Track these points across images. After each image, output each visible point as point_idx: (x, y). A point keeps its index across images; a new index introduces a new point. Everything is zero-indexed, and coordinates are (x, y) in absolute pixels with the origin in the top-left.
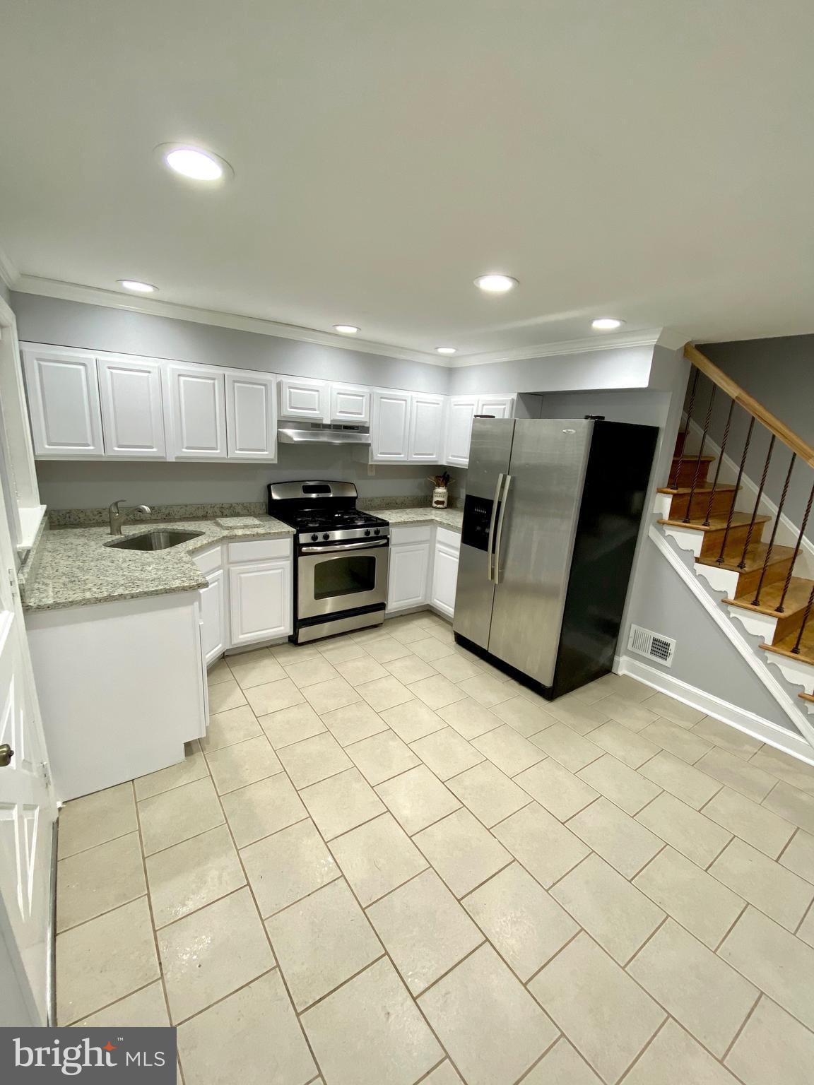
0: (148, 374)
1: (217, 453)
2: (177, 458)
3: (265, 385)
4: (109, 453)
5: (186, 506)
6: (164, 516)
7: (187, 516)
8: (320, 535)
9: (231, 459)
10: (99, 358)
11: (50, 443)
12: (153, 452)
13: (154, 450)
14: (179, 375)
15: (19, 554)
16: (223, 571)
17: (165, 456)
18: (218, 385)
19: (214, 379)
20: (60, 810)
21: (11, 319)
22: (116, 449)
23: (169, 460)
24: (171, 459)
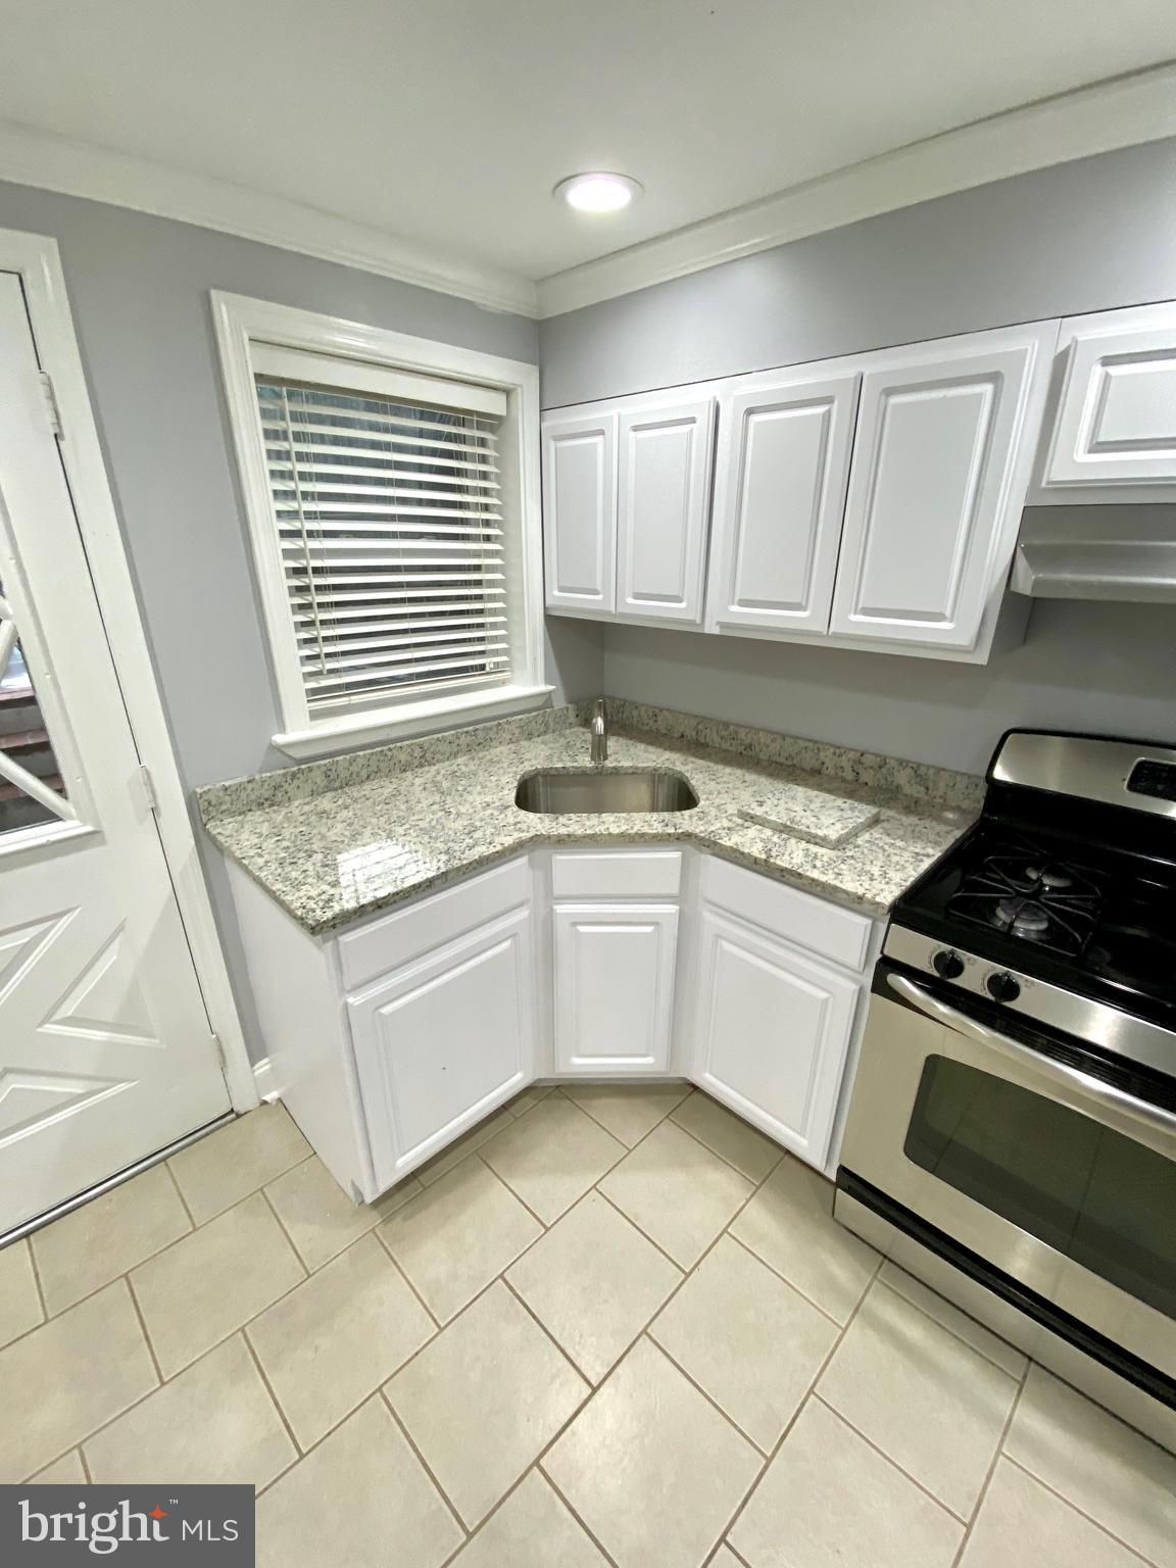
0: (686, 428)
2: (722, 625)
3: (995, 378)
4: (625, 609)
5: (784, 737)
6: (741, 749)
7: (781, 760)
9: (837, 636)
10: (623, 411)
11: (562, 589)
12: (679, 611)
13: (683, 605)
14: (750, 412)
15: (278, 749)
16: (681, 913)
17: (698, 621)
18: (839, 411)
19: (829, 400)
20: (265, 1103)
21: (521, 375)
22: (630, 600)
23: (707, 630)
24: (712, 629)
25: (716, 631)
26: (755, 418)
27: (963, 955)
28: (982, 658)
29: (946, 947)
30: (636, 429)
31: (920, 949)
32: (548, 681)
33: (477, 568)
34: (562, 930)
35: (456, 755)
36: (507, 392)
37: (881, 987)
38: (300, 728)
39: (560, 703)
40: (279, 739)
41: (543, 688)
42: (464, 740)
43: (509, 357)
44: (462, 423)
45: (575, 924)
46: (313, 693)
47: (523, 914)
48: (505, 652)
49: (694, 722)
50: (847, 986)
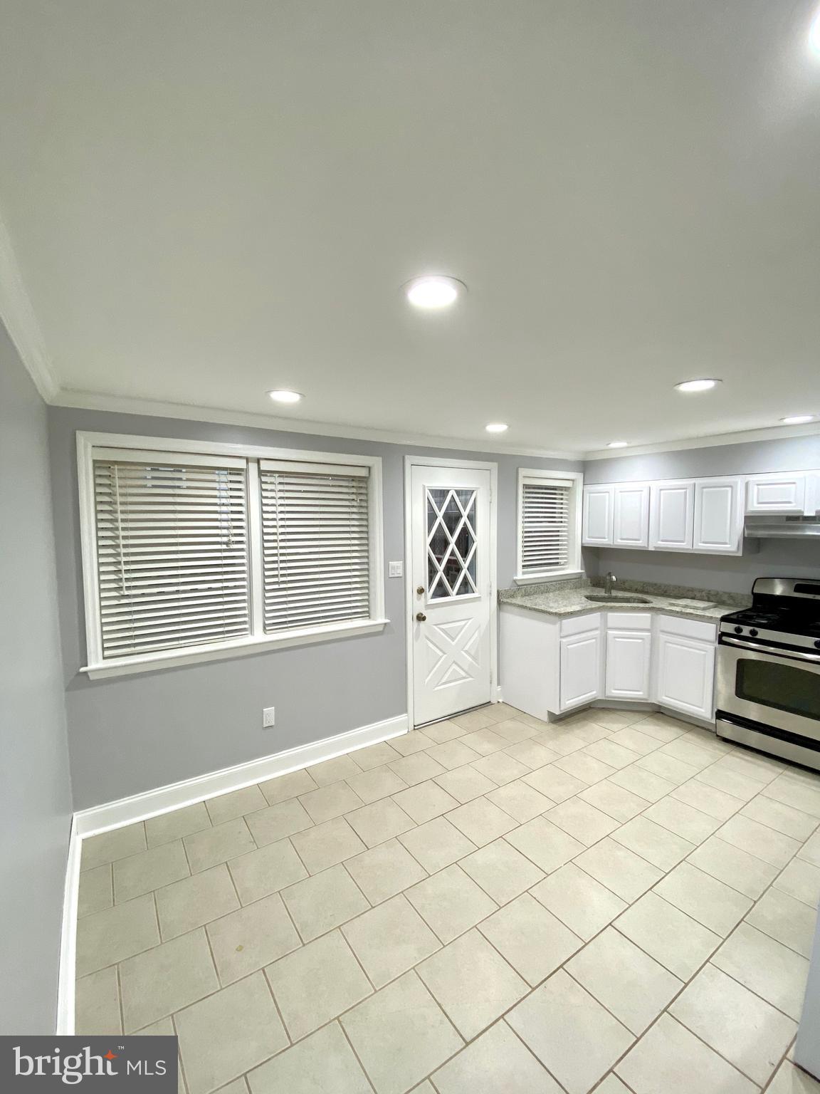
0: (639, 493)
1: (684, 545)
2: (655, 547)
3: (731, 486)
4: (615, 543)
6: (663, 592)
8: (746, 631)
9: (696, 550)
10: (616, 487)
11: (589, 537)
12: (640, 544)
13: (641, 542)
14: (661, 490)
15: (515, 581)
16: (652, 635)
17: (646, 546)
18: (689, 492)
19: (686, 489)
20: (499, 702)
21: (578, 476)
22: (619, 541)
23: (650, 549)
24: (651, 549)
25: (653, 549)
26: (662, 491)
27: (742, 626)
28: (740, 554)
29: (737, 625)
30: (621, 492)
31: (729, 628)
32: (582, 569)
33: (558, 531)
34: (610, 638)
35: (555, 591)
36: (573, 480)
37: (721, 642)
38: (520, 576)
39: (584, 577)
40: (515, 578)
41: (580, 571)
42: (558, 586)
43: (574, 471)
44: (556, 489)
45: (615, 637)
46: (523, 566)
47: (597, 632)
48: (565, 558)
49: (642, 584)
50: (711, 648)
